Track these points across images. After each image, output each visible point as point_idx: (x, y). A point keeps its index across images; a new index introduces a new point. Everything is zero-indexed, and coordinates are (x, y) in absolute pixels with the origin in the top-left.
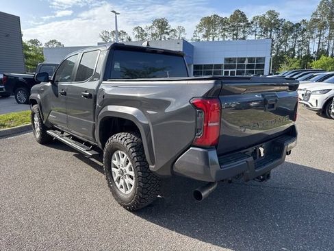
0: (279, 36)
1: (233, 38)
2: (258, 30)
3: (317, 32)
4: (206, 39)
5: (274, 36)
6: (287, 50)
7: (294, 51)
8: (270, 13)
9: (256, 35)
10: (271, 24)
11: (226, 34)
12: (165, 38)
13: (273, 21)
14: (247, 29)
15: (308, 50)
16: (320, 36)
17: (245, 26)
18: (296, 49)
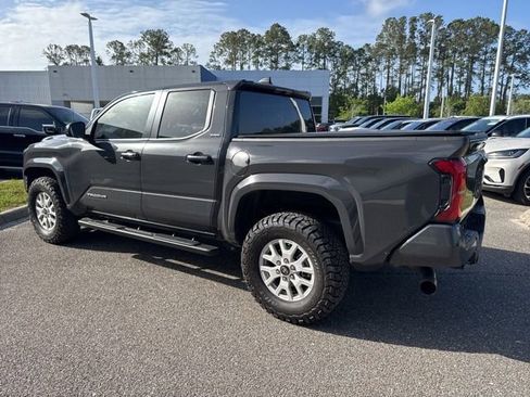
0: (335, 66)
1: (272, 67)
2: (307, 56)
3: (384, 63)
4: (230, 66)
5: (329, 65)
6: (347, 86)
7: (357, 87)
8: (323, 31)
9: (303, 63)
10: (324, 47)
11: (260, 59)
12: (163, 61)
13: (326, 44)
14: (290, 54)
15: (374, 87)
16: (389, 67)
17: (287, 50)
18: (360, 86)
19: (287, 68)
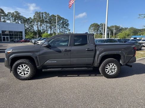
2: (11, 18)
7: (29, 29)
8: (16, 12)
13: (18, 16)
15: (34, 29)
16: (37, 24)
17: (4, 16)
19: (4, 21)
